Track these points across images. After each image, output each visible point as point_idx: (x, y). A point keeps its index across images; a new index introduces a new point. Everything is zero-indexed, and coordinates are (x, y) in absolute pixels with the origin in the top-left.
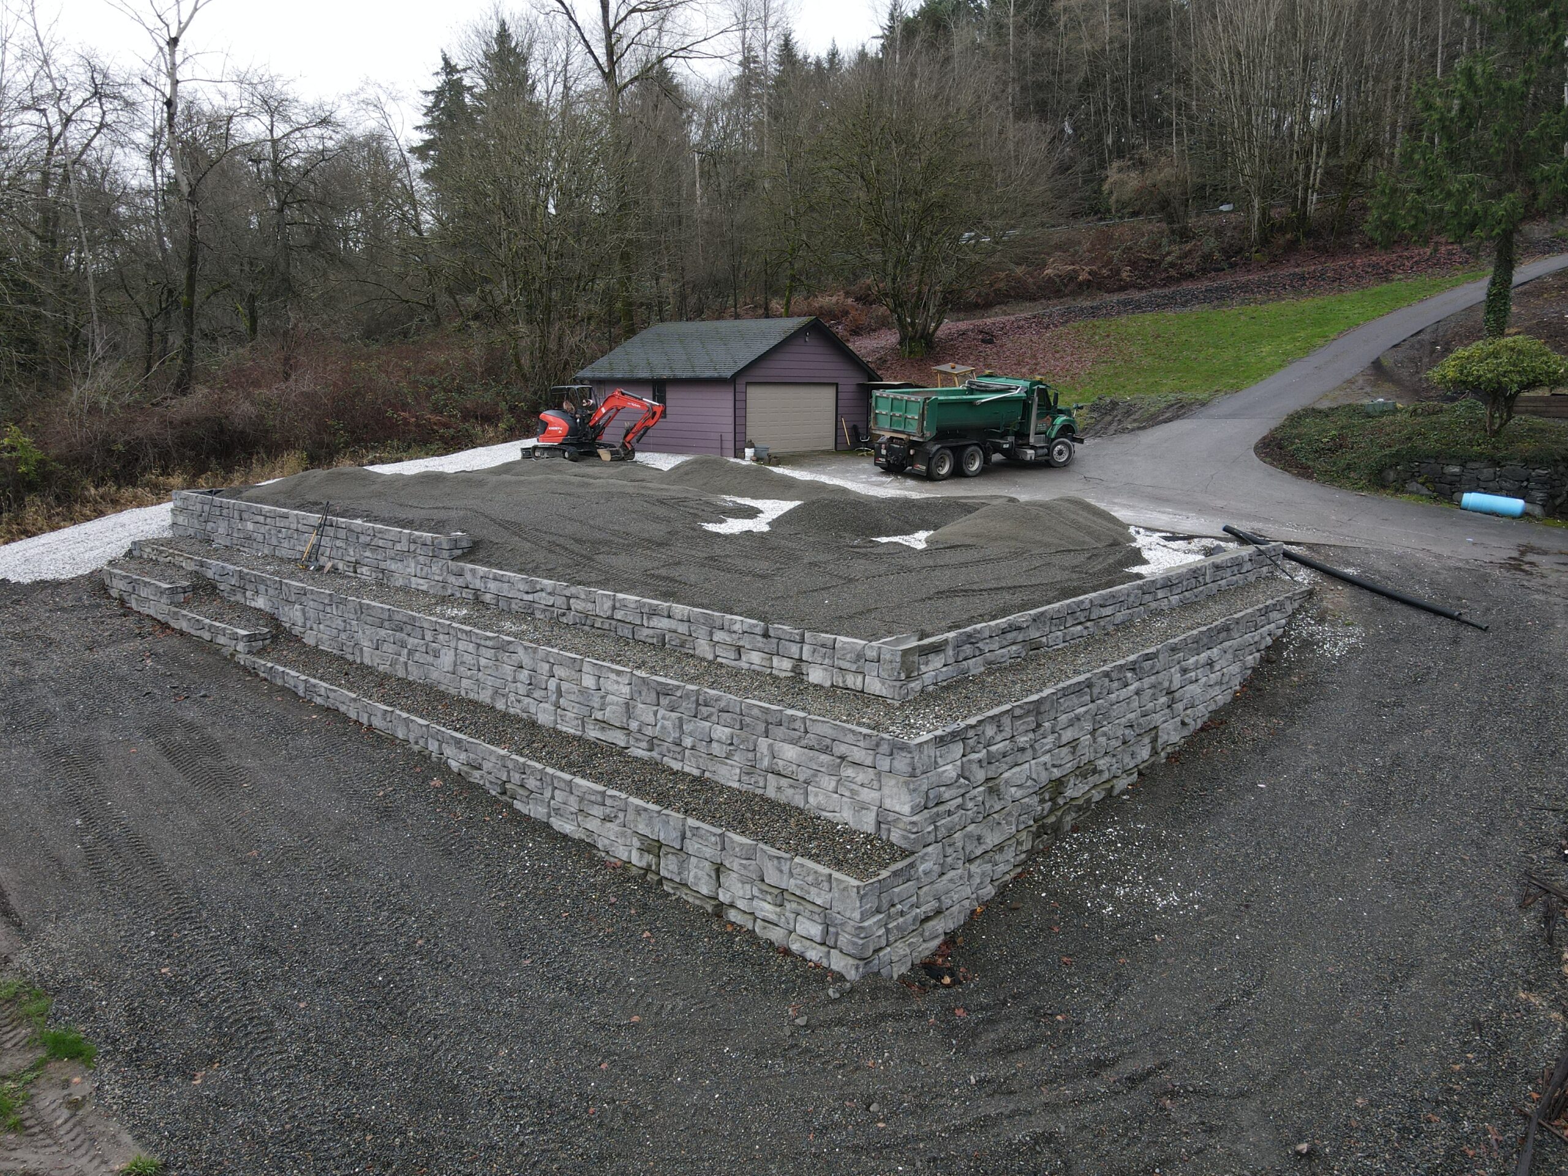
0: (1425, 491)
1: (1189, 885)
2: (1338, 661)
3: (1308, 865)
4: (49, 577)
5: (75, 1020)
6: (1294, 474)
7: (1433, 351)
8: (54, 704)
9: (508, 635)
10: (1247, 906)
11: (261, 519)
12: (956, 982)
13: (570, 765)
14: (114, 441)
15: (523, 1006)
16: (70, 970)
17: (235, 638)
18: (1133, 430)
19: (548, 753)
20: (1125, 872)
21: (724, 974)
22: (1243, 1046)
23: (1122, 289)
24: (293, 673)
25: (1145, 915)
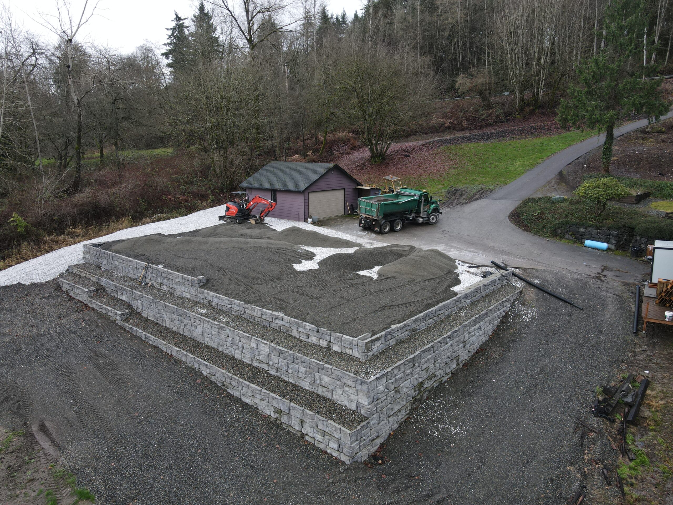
0: (571, 238)
1: (464, 424)
2: (527, 323)
3: (505, 415)
4: (37, 281)
5: (85, 485)
6: (522, 229)
7: (583, 167)
8: (51, 345)
9: (223, 324)
10: (483, 433)
11: (122, 261)
12: (383, 462)
13: (248, 378)
14: (55, 216)
15: (237, 476)
16: (80, 465)
17: (116, 314)
18: (463, 204)
19: (240, 372)
20: (443, 419)
21: (304, 462)
22: (475, 488)
23: (463, 130)
24: (140, 331)
25: (448, 436)
